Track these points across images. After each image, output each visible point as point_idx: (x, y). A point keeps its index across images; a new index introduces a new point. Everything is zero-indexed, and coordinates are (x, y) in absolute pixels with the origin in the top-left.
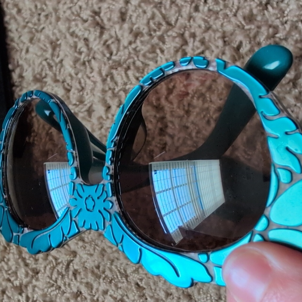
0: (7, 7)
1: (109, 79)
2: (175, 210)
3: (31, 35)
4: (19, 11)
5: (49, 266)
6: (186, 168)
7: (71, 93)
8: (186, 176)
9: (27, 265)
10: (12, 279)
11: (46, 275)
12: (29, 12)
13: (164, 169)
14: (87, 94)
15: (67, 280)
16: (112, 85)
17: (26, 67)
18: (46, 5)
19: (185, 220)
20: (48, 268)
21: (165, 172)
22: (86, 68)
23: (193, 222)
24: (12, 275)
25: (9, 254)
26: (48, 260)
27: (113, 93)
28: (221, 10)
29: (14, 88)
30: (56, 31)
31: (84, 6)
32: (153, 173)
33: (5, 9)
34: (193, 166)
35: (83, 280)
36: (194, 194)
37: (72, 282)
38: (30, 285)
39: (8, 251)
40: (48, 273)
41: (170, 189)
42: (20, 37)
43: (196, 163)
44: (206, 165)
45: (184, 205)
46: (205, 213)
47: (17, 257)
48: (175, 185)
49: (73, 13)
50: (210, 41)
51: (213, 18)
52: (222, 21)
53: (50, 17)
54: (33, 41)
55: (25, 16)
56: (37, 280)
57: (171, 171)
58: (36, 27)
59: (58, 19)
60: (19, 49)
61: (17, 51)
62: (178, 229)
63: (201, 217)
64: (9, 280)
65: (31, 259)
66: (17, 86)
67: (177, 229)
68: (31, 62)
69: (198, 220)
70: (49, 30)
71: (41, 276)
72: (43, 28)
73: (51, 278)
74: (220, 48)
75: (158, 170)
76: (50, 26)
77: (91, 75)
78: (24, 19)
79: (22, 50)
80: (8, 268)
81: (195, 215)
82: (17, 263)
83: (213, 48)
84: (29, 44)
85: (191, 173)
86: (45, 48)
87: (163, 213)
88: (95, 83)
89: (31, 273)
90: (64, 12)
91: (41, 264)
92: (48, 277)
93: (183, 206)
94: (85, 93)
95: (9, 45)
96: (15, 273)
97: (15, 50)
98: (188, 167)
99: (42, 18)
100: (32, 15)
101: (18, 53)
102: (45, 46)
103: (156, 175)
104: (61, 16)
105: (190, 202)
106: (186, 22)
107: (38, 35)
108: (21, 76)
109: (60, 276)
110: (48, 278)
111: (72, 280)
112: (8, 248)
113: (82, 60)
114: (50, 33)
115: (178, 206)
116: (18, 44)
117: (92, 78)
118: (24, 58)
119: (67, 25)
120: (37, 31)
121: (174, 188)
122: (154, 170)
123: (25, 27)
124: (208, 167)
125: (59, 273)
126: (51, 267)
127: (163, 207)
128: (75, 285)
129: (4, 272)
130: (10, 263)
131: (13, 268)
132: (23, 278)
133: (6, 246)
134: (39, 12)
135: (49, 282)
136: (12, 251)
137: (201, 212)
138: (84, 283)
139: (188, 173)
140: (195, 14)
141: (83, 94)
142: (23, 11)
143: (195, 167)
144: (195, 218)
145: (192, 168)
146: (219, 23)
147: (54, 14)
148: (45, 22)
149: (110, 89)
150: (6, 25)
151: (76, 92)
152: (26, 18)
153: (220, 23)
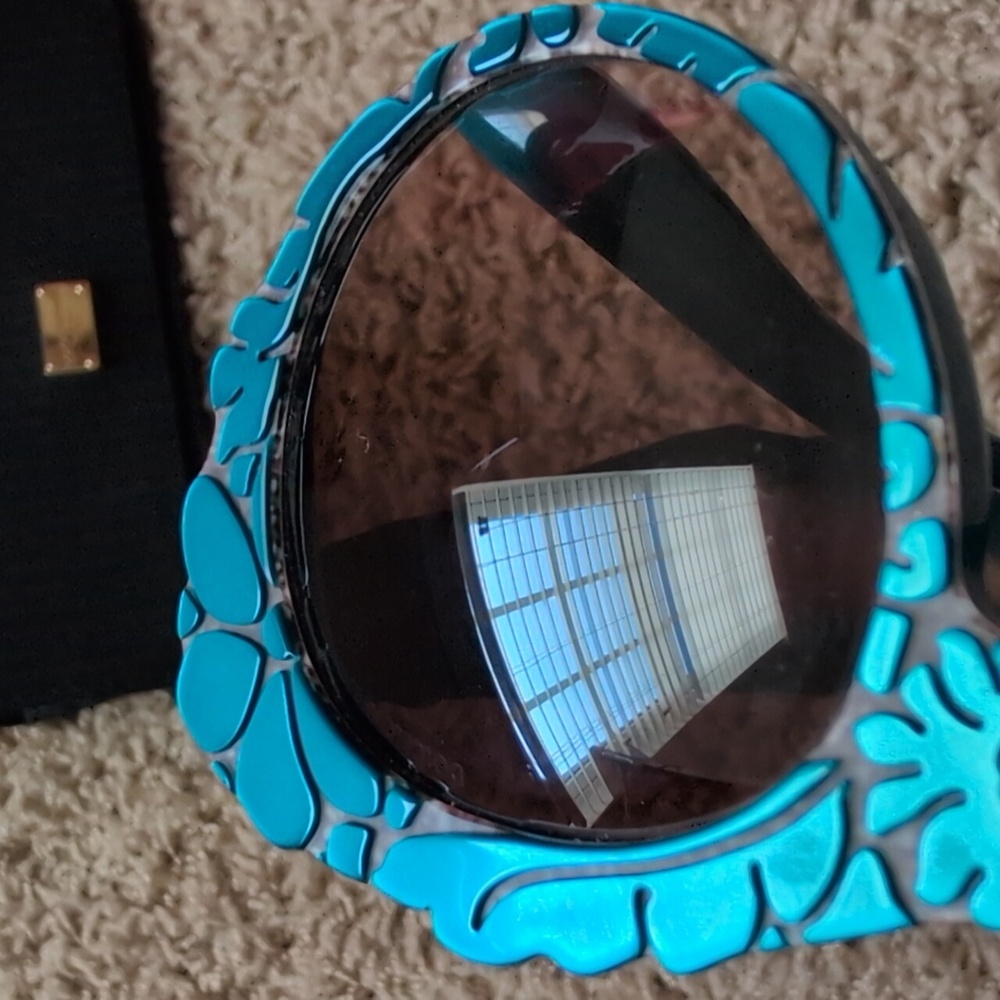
0: (163, 18)
1: (551, 264)
2: (576, 678)
3: (253, 115)
4: (207, 32)
5: (332, 921)
6: (615, 503)
7: (422, 318)
8: (617, 535)
9: (247, 917)
10: (194, 968)
11: (319, 953)
12: (242, 35)
13: (519, 511)
14: (476, 319)
15: (397, 970)
16: (563, 284)
17: (233, 222)
18: (304, 8)
19: (619, 719)
20: (325, 928)
21: (522, 523)
22: (472, 230)
23: (650, 726)
24: (192, 954)
25: (181, 878)
26: (327, 898)
27: (569, 311)
28: (955, 10)
29: (192, 300)
30: (343, 98)
31: (446, 9)
32: (474, 529)
33: (156, 25)
34: (644, 496)
35: (457, 970)
36: (652, 609)
37: (413, 977)
38: (262, 989)
39: (175, 869)
40: (327, 944)
41: (549, 593)
42: (211, 121)
43: (653, 479)
44: (696, 488)
45: (612, 655)
46: (702, 685)
47: (211, 888)
48: (569, 574)
49: (405, 34)
50: (917, 120)
51: (924, 39)
52: (962, 49)
53: (318, 52)
54: (261, 136)
55: (231, 50)
56: (287, 969)
57: (552, 517)
58: (270, 86)
59: (351, 57)
60: (207, 162)
61: (200, 170)
62: (592, 761)
63: (683, 701)
64: (183, 973)
65: (265, 896)
66: (204, 294)
67: (585, 761)
68: (255, 208)
69: (673, 715)
70: (317, 95)
71: (301, 956)
72: (295, 90)
73: (338, 963)
74: (956, 142)
75: (495, 518)
76: (321, 84)
77: (489, 253)
78: (227, 59)
79: (217, 168)
80: (178, 929)
81: (657, 694)
82: (215, 911)
83: (932, 143)
84: (245, 146)
85: (633, 523)
86: (304, 158)
87: (525, 695)
88: (502, 278)
89: (263, 946)
90: (374, 32)
91: (301, 913)
92: (329, 958)
93: (607, 659)
94: (470, 316)
95: (171, 150)
96: (206, 946)
97: (194, 166)
98: (619, 499)
99: (293, 55)
100: (255, 47)
101: (205, 179)
102: (305, 150)
103: (486, 536)
104: (361, 47)
105: (636, 642)
106: (826, 55)
107: (276, 114)
108: (216, 258)
109: (372, 955)
110: (326, 962)
111: (415, 969)
112: (177, 860)
113: (459, 204)
114: (322, 108)
115: (588, 663)
116: (203, 146)
117: (492, 264)
118: (228, 193)
119: (386, 75)
120: (273, 99)
121: (568, 587)
122: (476, 519)
123: (229, 85)
124: (705, 495)
125: (368, 944)
126: (339, 923)
127: (525, 669)
128: (425, 984)
129: (164, 943)
130: (188, 913)
131: (200, 930)
132: (236, 965)
133: (170, 850)
134: (281, 33)
135: (332, 978)
136: (191, 869)
137: (685, 680)
138: (459, 978)
139: (624, 525)
140: (855, 29)
141: (462, 318)
142: (220, 32)
143: (649, 499)
144: (659, 707)
145: (638, 503)
146: (947, 58)
147: (334, 40)
148: (302, 67)
149: (556, 296)
150: (159, 82)
151: (438, 311)
152: (234, 56)
153: (953, 57)
